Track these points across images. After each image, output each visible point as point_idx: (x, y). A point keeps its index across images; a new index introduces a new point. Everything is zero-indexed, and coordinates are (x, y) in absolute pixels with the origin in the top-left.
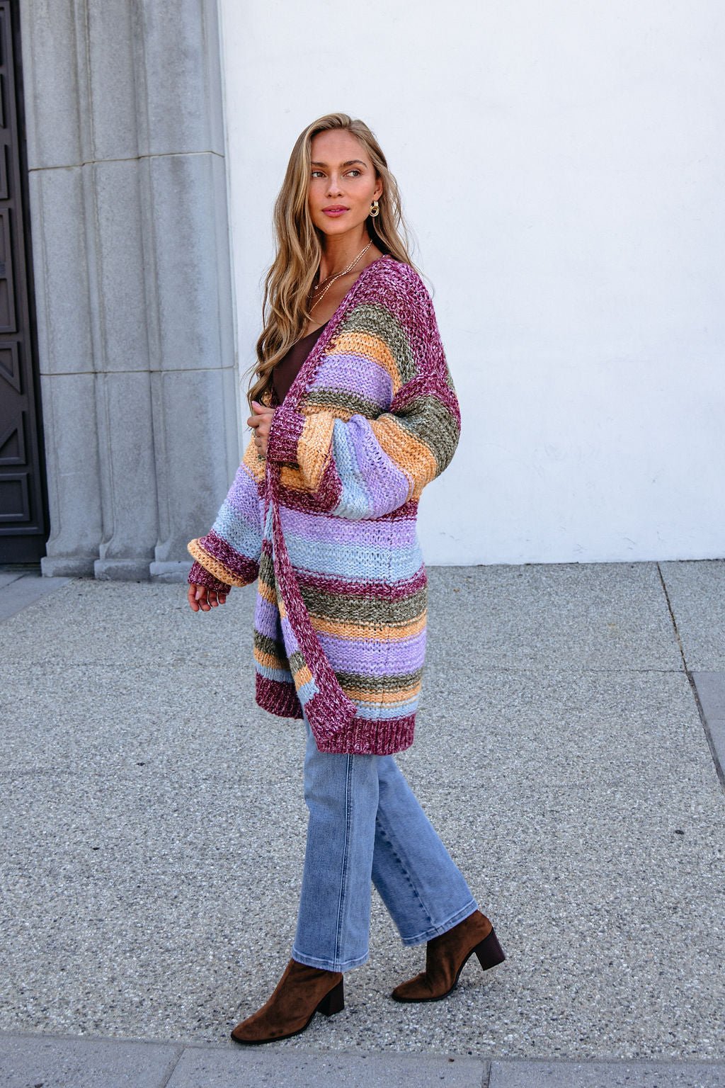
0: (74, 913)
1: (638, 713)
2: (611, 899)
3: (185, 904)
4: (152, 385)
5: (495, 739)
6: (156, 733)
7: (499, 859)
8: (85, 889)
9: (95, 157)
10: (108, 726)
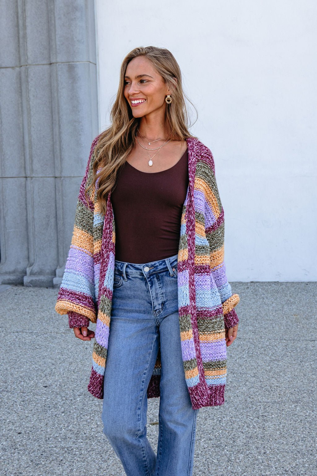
0: (6, 469)
1: (309, 363)
2: (294, 465)
3: (66, 464)
4: (57, 184)
5: (233, 376)
6: (54, 370)
7: (234, 441)
8: (13, 456)
9: (27, 63)
10: (28, 366)
